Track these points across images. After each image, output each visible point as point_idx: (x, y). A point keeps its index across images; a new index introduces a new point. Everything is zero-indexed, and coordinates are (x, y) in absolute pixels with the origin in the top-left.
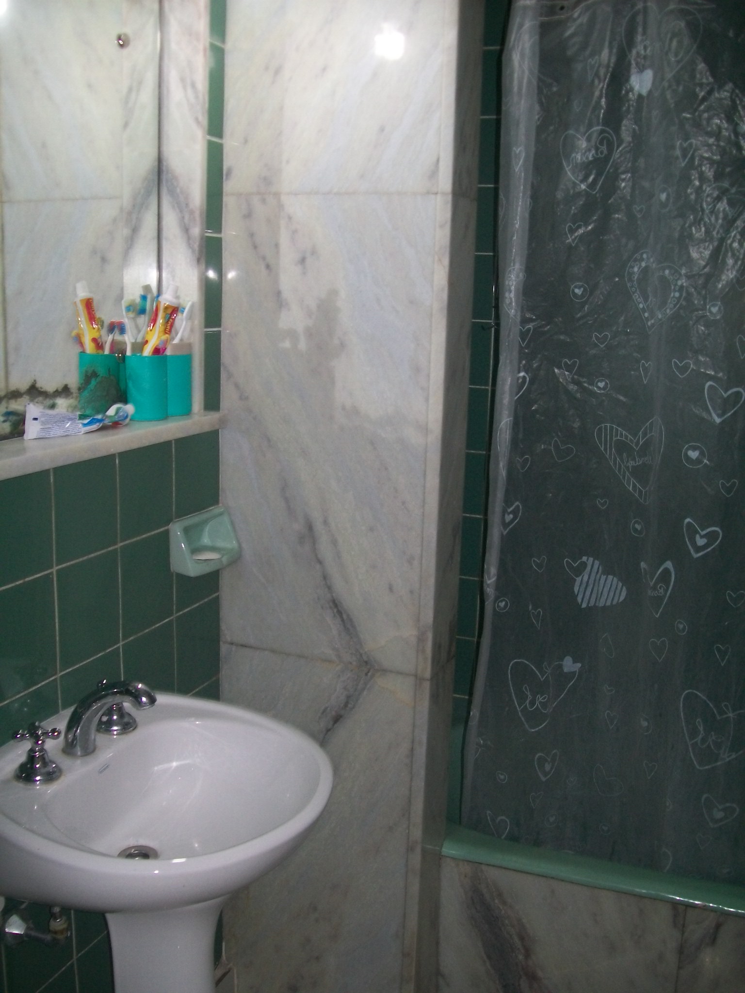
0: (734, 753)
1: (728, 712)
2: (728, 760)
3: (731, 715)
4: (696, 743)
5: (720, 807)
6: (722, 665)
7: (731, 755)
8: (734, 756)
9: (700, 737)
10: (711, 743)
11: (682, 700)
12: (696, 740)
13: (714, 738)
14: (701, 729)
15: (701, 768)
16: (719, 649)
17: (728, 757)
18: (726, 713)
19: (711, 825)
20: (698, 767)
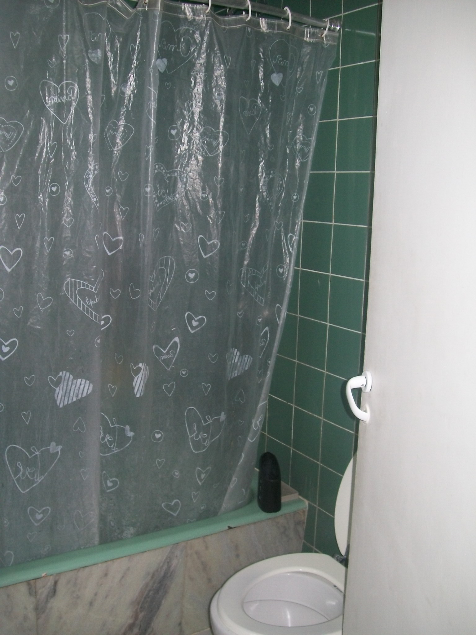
0: (42, 476)
1: (35, 452)
2: (39, 481)
3: (37, 453)
4: (19, 477)
5: (40, 512)
6: (27, 424)
7: (41, 477)
8: (43, 478)
9: (21, 473)
10: (28, 475)
11: (6, 453)
12: (19, 476)
13: (29, 470)
14: (21, 468)
15: (24, 492)
16: (24, 414)
17: (40, 479)
18: (34, 453)
19: (36, 524)
20: (22, 492)
